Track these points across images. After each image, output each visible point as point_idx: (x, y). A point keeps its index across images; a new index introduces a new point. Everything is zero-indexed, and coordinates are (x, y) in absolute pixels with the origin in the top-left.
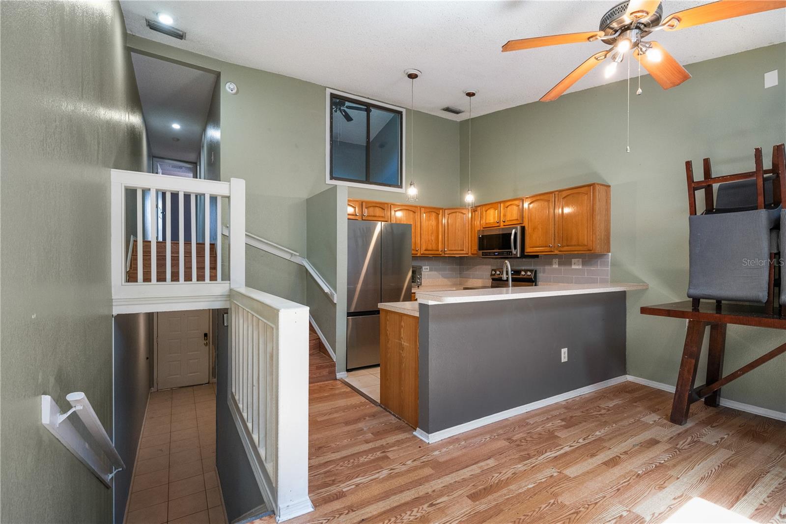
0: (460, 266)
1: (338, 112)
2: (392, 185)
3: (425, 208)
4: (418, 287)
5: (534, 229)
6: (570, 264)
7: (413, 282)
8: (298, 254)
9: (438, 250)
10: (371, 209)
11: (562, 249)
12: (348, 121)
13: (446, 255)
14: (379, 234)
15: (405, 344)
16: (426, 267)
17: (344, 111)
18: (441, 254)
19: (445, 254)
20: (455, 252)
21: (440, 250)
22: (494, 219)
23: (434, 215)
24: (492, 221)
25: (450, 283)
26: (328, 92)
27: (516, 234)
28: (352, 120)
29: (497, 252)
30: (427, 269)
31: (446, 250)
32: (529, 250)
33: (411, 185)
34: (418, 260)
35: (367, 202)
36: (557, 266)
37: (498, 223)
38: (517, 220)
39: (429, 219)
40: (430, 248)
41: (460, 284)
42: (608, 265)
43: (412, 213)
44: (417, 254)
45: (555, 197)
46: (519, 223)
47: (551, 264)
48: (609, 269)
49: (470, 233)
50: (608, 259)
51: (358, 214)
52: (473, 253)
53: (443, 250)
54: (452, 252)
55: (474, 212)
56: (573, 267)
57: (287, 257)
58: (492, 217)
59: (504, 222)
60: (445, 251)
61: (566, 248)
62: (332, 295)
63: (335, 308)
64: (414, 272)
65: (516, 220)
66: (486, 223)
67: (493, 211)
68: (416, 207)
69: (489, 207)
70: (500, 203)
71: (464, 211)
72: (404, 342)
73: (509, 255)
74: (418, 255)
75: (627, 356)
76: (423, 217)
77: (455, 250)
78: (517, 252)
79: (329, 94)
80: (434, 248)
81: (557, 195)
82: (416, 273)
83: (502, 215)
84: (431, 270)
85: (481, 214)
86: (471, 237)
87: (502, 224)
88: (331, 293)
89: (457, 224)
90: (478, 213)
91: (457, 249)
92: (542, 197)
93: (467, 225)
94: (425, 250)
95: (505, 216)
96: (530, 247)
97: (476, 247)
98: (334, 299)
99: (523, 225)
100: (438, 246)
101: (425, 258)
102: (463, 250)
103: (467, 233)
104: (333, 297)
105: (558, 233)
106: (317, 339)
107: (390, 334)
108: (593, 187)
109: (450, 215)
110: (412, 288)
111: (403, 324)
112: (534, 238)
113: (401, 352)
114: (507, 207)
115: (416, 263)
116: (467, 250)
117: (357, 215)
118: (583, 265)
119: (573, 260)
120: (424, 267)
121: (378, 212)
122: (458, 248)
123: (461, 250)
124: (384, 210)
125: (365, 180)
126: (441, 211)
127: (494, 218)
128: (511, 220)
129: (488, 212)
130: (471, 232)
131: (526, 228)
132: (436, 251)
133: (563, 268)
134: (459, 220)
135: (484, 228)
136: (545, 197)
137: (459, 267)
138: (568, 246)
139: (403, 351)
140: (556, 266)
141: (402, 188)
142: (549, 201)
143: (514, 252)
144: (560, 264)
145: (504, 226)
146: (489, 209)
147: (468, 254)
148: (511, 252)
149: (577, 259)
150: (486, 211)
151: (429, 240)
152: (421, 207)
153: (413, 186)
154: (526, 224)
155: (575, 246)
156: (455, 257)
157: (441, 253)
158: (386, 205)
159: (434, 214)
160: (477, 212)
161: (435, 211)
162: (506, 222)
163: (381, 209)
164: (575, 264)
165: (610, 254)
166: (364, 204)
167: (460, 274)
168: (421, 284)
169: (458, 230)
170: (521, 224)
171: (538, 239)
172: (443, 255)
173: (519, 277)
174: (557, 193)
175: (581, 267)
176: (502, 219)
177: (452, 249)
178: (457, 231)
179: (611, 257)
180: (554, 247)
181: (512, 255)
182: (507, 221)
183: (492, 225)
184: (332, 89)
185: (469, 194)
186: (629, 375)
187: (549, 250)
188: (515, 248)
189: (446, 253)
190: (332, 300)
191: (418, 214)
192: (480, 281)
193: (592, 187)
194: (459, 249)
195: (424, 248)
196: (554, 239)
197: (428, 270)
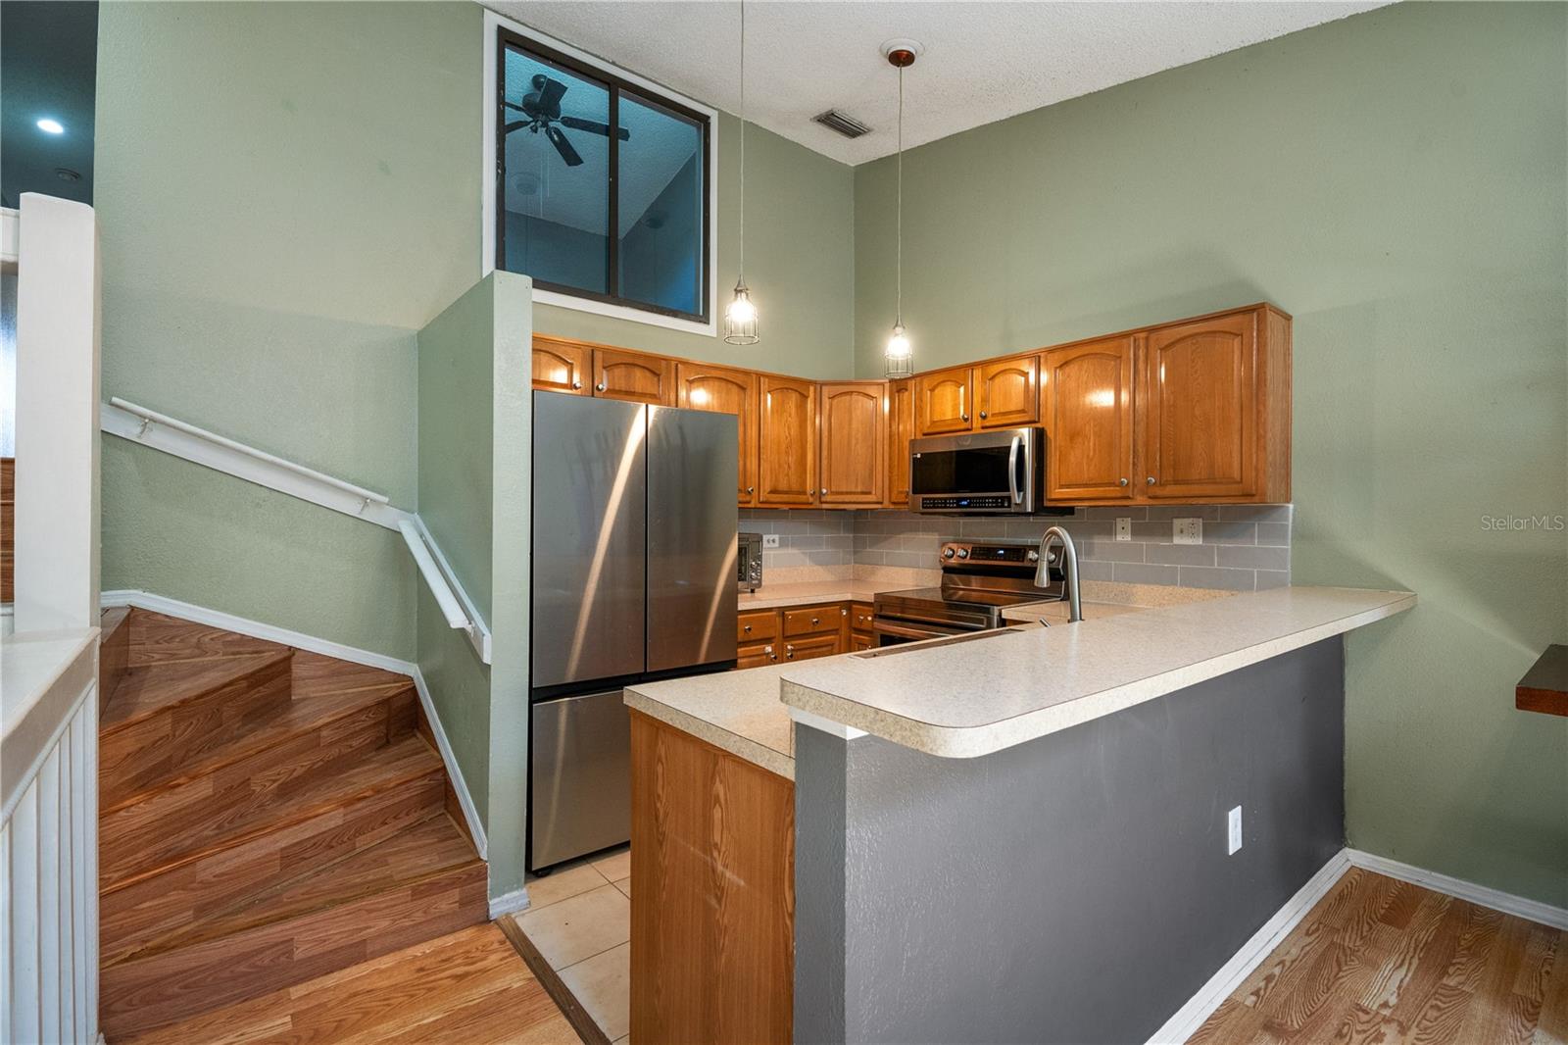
0: (854, 533)
1: (542, 131)
2: (681, 312)
3: (771, 377)
4: (753, 591)
5: (1074, 435)
6: (1168, 532)
7: (740, 579)
8: (385, 499)
9: (805, 493)
10: (619, 372)
11: (1159, 492)
12: (569, 165)
13: (825, 506)
14: (641, 444)
15: (728, 874)
16: (771, 537)
17: (558, 132)
18: (811, 504)
19: (821, 503)
20: (847, 498)
21: (809, 490)
22: (954, 410)
23: (794, 399)
24: (949, 416)
25: (829, 578)
26: (491, 22)
27: (1021, 448)
28: (582, 162)
29: (965, 499)
30: (774, 541)
31: (824, 491)
32: (1056, 492)
33: (737, 291)
34: (750, 518)
35: (608, 352)
36: (1128, 538)
37: (966, 420)
38: (1023, 411)
39: (779, 409)
40: (783, 485)
41: (855, 580)
42: (1285, 537)
43: (735, 389)
44: (749, 502)
45: (1136, 349)
46: (1027, 419)
47: (1110, 531)
48: (1289, 547)
49: (886, 447)
50: (1287, 519)
51: (578, 385)
52: (894, 500)
53: (817, 490)
54: (840, 498)
55: (899, 391)
56: (1177, 540)
57: (351, 507)
58: (950, 404)
59: (984, 418)
60: (821, 493)
61: (1169, 490)
62: (479, 635)
63: (488, 679)
64: (742, 551)
65: (1019, 412)
66: (933, 422)
67: (954, 388)
68: (746, 373)
69: (941, 377)
70: (972, 366)
71: (873, 391)
72: (726, 866)
73: (1003, 506)
74: (752, 505)
75: (1346, 794)
76: (765, 403)
77: (847, 493)
78: (1024, 498)
79: (494, 29)
80: (795, 487)
81: (1142, 343)
82: (749, 553)
83: (977, 399)
84: (783, 544)
85: (920, 398)
86: (890, 459)
87: (977, 423)
88: (476, 629)
89: (854, 426)
90: (909, 397)
91: (853, 490)
92: (1097, 348)
93: (879, 428)
94: (771, 492)
95: (985, 400)
96: (1061, 487)
97: (906, 484)
98: (482, 649)
99: (1039, 425)
100: (804, 482)
101: (768, 512)
102: (870, 493)
103: (879, 448)
104: (481, 643)
105: (1147, 444)
106: (437, 771)
107: (666, 815)
108: (1258, 315)
109: (835, 401)
110: (739, 596)
111: (719, 789)
112: (1072, 459)
113: (714, 902)
114: (993, 378)
115: (751, 527)
116: (879, 492)
117: (576, 388)
118: (1206, 534)
119: (1178, 523)
120: (765, 538)
121: (640, 380)
122: (856, 486)
123: (863, 493)
124: (658, 375)
125: (603, 292)
126: (812, 388)
127: (956, 407)
128: (1004, 414)
129: (936, 391)
130: (890, 447)
131: (1050, 433)
132: (799, 493)
133: (1144, 542)
134: (857, 414)
135: (924, 435)
136: (1109, 348)
137: (851, 535)
138: (1177, 482)
139: (719, 901)
140: (1124, 537)
141: (707, 322)
142: (1120, 357)
143: (1017, 499)
144: (1136, 532)
145: (983, 428)
146: (939, 384)
147: (881, 503)
148: (1009, 499)
149: (1190, 520)
150: (932, 390)
151: (780, 466)
152: (759, 375)
153: (744, 295)
154: (1048, 423)
155: (1200, 482)
156: (844, 510)
157: (811, 500)
158: (664, 363)
159: (794, 397)
160: (907, 393)
161: (795, 387)
162: (989, 418)
163: (648, 374)
164: (1182, 532)
165: (1291, 506)
166: (598, 356)
167: (855, 553)
168: (759, 585)
169: (857, 439)
170: (1035, 422)
171: (1085, 461)
172: (817, 505)
173: (1020, 564)
174: (1143, 335)
175: (1199, 541)
176: (977, 411)
177: (840, 490)
178: (853, 442)
179: (1294, 515)
180: (1134, 485)
181: (1009, 506)
182: (993, 415)
183: (948, 425)
184: (505, 16)
185: (896, 335)
186: (1353, 847)
187: (1119, 495)
188: (1021, 487)
189: (823, 499)
190: (477, 654)
191: (752, 392)
192: (910, 571)
193: (1255, 314)
194: (859, 490)
195: (767, 486)
196: (1134, 464)
197: (777, 545)
